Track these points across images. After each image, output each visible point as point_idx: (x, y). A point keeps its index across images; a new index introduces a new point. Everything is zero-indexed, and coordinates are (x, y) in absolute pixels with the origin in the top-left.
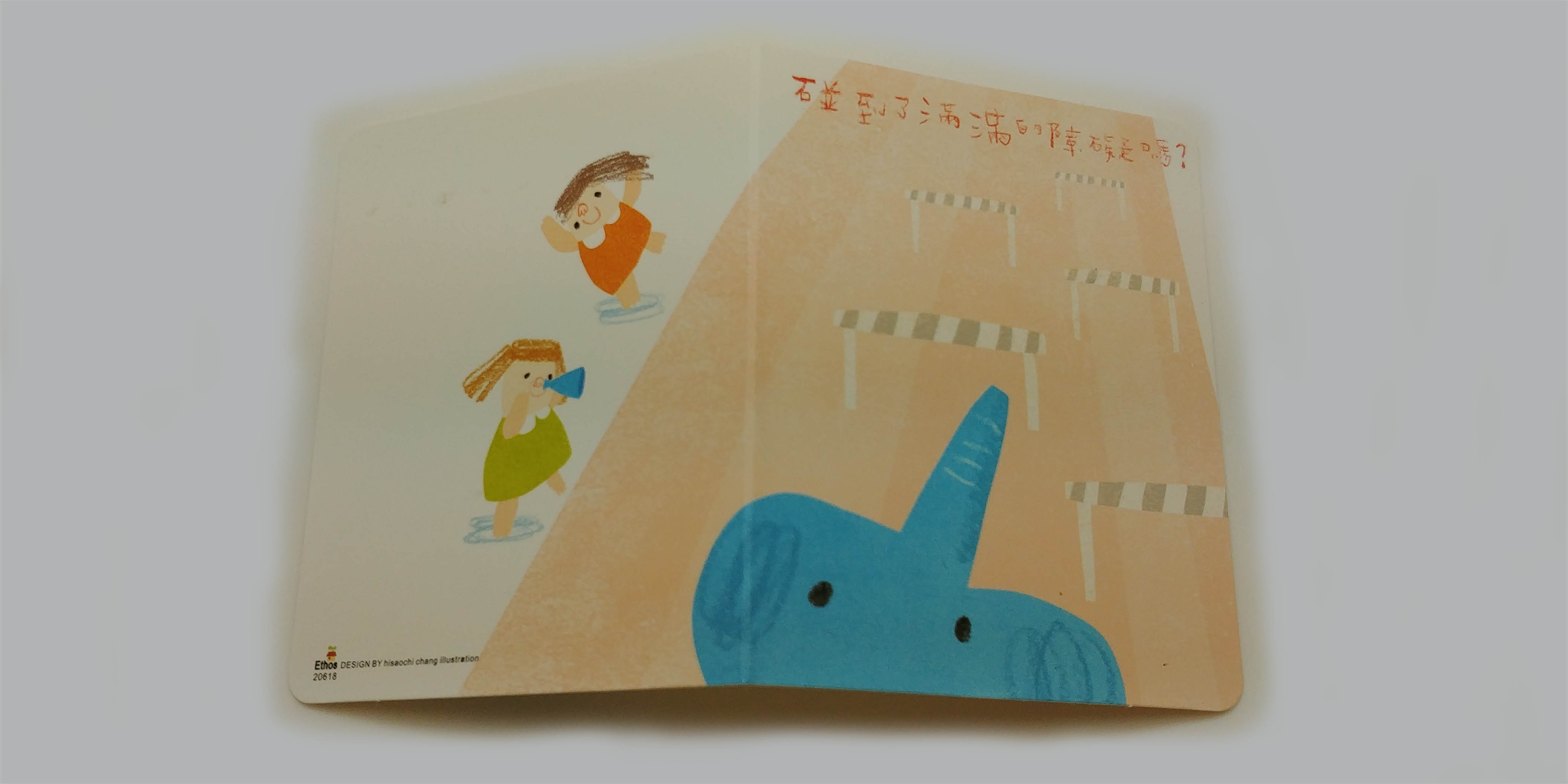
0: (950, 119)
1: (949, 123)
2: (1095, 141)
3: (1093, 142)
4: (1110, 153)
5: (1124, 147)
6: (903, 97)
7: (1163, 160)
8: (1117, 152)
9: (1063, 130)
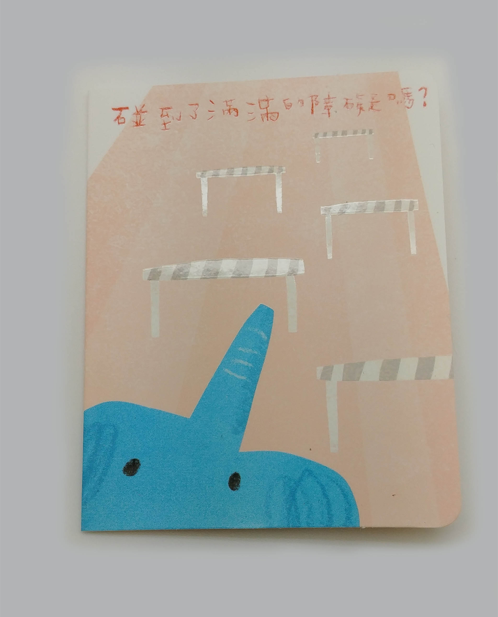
0: (231, 112)
1: (230, 115)
2: (349, 102)
3: (347, 103)
4: (361, 109)
5: (374, 101)
6: (195, 103)
7: (407, 104)
8: (366, 106)
9: (321, 99)
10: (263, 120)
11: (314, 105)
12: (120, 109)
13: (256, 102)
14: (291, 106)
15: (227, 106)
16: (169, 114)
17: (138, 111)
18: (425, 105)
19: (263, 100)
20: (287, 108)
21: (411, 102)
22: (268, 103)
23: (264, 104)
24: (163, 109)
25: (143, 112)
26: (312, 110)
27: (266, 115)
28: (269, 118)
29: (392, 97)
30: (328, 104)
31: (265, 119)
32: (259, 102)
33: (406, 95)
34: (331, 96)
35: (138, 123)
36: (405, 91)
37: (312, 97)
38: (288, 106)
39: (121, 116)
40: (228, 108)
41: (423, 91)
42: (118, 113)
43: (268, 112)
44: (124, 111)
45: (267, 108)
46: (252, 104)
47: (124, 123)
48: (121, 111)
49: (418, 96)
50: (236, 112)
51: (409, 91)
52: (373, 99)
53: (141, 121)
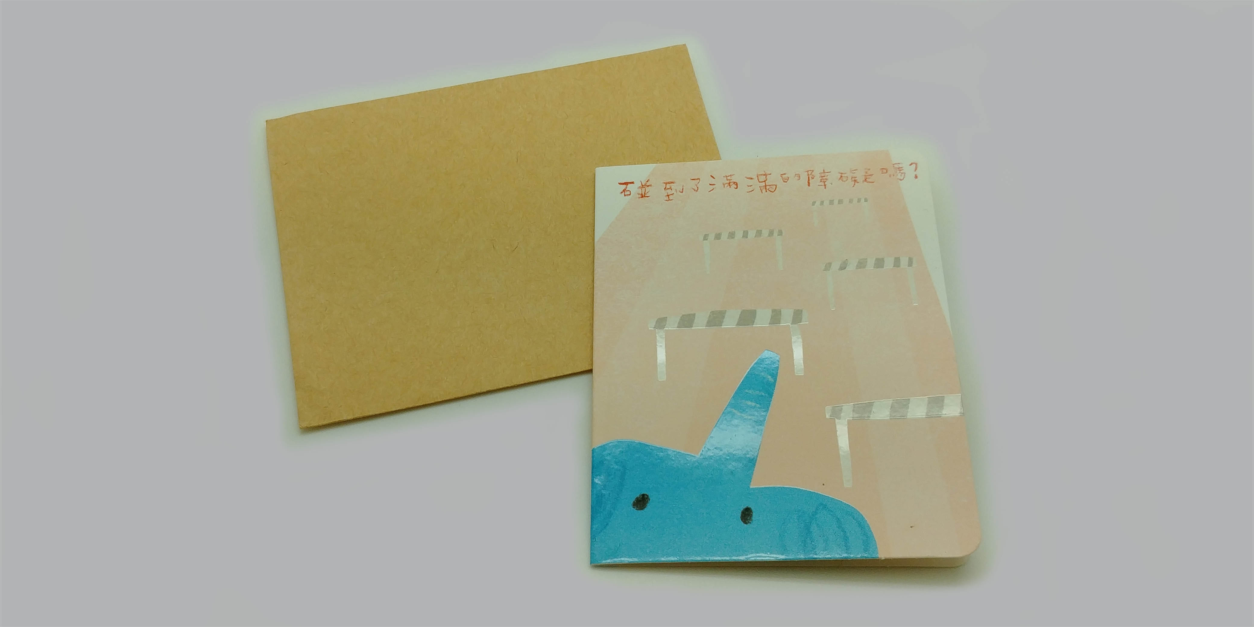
0: (731, 185)
1: (730, 187)
2: (843, 175)
3: (841, 176)
4: (855, 181)
6: (697, 178)
7: (899, 177)
8: (860, 179)
9: (817, 174)
10: (761, 191)
11: (810, 178)
12: (626, 184)
13: (755, 177)
14: (788, 179)
15: (727, 180)
16: (672, 187)
17: (643, 185)
18: (916, 177)
19: (761, 175)
20: (784, 182)
21: (903, 175)
22: (766, 177)
23: (762, 178)
24: (666, 183)
25: (648, 186)
26: (809, 183)
27: (765, 187)
28: (767, 190)
29: (885, 171)
30: (823, 178)
31: (764, 191)
32: (757, 177)
33: (898, 169)
34: (826, 171)
35: (643, 194)
36: (896, 166)
37: (808, 171)
38: (785, 180)
39: (627, 189)
40: (728, 182)
41: (914, 166)
42: (624, 187)
43: (767, 185)
44: (629, 185)
45: (765, 181)
46: (751, 179)
47: (630, 195)
48: (627, 185)
49: (909, 171)
50: (735, 185)
51: (900, 166)
52: (866, 173)
53: (646, 193)
